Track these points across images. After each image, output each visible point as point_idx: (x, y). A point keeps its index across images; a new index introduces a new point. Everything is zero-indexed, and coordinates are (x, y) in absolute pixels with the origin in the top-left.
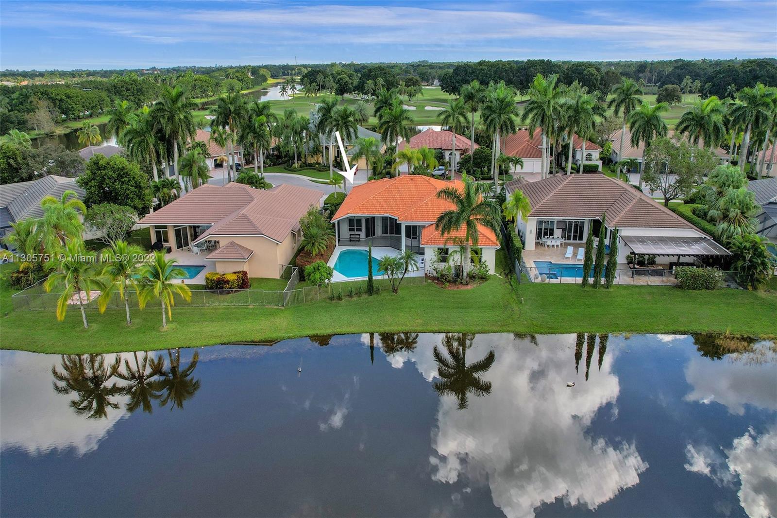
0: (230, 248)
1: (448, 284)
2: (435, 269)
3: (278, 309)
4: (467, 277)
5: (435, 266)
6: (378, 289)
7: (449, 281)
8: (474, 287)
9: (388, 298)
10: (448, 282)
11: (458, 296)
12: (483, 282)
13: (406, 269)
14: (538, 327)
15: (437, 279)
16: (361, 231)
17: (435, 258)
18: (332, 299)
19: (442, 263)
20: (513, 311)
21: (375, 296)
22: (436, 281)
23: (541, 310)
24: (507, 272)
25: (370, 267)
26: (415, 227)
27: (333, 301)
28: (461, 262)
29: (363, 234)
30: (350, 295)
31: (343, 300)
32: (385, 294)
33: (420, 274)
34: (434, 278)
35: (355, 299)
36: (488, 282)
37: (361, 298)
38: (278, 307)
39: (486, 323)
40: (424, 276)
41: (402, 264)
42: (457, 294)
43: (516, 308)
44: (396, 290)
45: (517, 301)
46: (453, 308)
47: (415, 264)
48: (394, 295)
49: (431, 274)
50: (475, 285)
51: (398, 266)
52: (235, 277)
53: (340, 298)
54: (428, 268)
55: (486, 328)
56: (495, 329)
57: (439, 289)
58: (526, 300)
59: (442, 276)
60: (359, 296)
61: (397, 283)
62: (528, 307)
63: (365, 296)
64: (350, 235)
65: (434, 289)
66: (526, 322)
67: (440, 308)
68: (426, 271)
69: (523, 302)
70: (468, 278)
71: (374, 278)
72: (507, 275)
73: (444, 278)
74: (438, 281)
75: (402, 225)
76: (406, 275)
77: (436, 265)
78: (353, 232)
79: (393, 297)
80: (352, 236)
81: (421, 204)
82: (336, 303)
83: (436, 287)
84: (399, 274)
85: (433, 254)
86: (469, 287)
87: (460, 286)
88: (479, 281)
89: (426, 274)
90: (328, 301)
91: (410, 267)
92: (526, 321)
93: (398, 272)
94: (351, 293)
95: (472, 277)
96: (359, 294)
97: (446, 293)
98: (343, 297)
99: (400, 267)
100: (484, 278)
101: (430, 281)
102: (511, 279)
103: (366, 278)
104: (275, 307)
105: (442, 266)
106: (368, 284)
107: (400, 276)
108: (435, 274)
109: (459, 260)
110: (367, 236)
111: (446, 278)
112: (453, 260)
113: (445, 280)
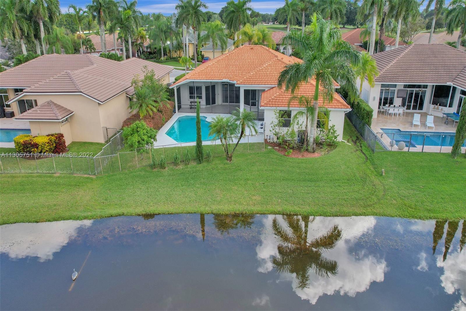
0: (45, 107)
1: (291, 151)
2: (276, 134)
3: (87, 178)
4: (313, 144)
5: (277, 131)
6: (208, 156)
7: (293, 148)
8: (321, 155)
9: (220, 166)
10: (291, 148)
11: (304, 165)
12: (332, 150)
13: (242, 132)
14: (412, 208)
15: (279, 145)
16: (201, 98)
17: (276, 121)
18: (153, 166)
19: (284, 128)
20: (374, 185)
21: (205, 164)
22: (277, 148)
23: (409, 185)
24: (354, 139)
25: (199, 129)
26: (254, 92)
27: (154, 170)
28: (307, 126)
29: (203, 101)
30: (175, 162)
31: (167, 169)
32: (217, 162)
33: (259, 139)
34: (274, 144)
35: (181, 167)
36: (337, 149)
37: (189, 166)
38: (88, 176)
39: (344, 202)
40: (263, 141)
41: (237, 126)
42: (302, 163)
43: (376, 181)
44: (231, 157)
45: (375, 173)
46: (300, 181)
47: (253, 127)
48: (227, 164)
49: (271, 140)
50: (323, 153)
51: (233, 129)
52: (46, 140)
53: (162, 166)
54: (267, 133)
55: (345, 209)
56: (358, 211)
57: (281, 156)
58: (387, 172)
59: (285, 142)
60: (186, 164)
61: (231, 150)
62: (391, 181)
63: (193, 164)
64: (191, 102)
65: (275, 156)
66: (394, 202)
67: (283, 180)
68: (266, 136)
69: (384, 174)
70: (315, 144)
71: (204, 143)
72: (355, 143)
73: (287, 144)
74: (280, 147)
75: (241, 89)
76: (242, 141)
77: (277, 129)
78: (192, 100)
79: (226, 166)
80: (193, 104)
81: (261, 68)
82: (158, 172)
83: (277, 154)
84: (233, 139)
85: (275, 116)
86: (316, 155)
87: (306, 154)
88: (327, 148)
89: (266, 140)
90: (148, 169)
91: (247, 131)
92: (395, 199)
93: (233, 136)
94: (175, 160)
95: (319, 144)
96: (186, 161)
97: (289, 162)
98: (166, 165)
99: (234, 129)
100: (332, 145)
101: (269, 147)
102: (361, 147)
103: (194, 144)
104: (86, 176)
105: (285, 130)
106: (196, 149)
107: (235, 141)
108: (275, 140)
109: (305, 123)
110: (208, 103)
111: (289, 144)
112: (298, 124)
113: (288, 146)
